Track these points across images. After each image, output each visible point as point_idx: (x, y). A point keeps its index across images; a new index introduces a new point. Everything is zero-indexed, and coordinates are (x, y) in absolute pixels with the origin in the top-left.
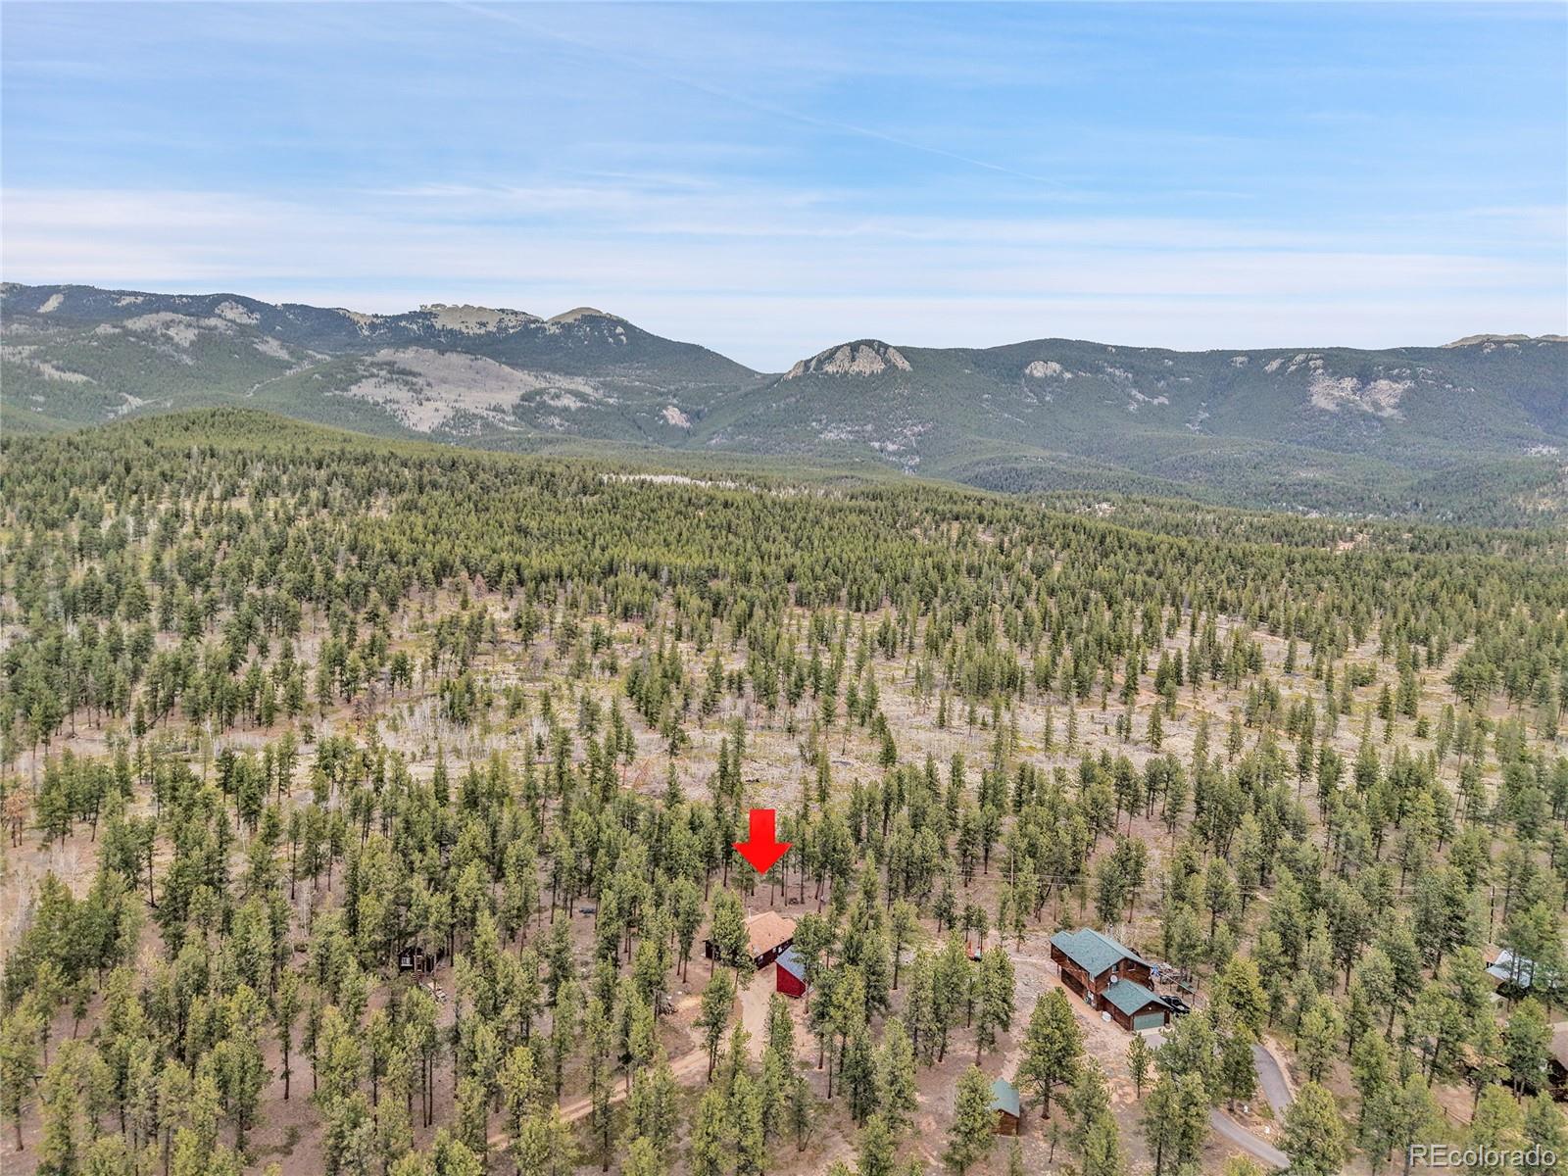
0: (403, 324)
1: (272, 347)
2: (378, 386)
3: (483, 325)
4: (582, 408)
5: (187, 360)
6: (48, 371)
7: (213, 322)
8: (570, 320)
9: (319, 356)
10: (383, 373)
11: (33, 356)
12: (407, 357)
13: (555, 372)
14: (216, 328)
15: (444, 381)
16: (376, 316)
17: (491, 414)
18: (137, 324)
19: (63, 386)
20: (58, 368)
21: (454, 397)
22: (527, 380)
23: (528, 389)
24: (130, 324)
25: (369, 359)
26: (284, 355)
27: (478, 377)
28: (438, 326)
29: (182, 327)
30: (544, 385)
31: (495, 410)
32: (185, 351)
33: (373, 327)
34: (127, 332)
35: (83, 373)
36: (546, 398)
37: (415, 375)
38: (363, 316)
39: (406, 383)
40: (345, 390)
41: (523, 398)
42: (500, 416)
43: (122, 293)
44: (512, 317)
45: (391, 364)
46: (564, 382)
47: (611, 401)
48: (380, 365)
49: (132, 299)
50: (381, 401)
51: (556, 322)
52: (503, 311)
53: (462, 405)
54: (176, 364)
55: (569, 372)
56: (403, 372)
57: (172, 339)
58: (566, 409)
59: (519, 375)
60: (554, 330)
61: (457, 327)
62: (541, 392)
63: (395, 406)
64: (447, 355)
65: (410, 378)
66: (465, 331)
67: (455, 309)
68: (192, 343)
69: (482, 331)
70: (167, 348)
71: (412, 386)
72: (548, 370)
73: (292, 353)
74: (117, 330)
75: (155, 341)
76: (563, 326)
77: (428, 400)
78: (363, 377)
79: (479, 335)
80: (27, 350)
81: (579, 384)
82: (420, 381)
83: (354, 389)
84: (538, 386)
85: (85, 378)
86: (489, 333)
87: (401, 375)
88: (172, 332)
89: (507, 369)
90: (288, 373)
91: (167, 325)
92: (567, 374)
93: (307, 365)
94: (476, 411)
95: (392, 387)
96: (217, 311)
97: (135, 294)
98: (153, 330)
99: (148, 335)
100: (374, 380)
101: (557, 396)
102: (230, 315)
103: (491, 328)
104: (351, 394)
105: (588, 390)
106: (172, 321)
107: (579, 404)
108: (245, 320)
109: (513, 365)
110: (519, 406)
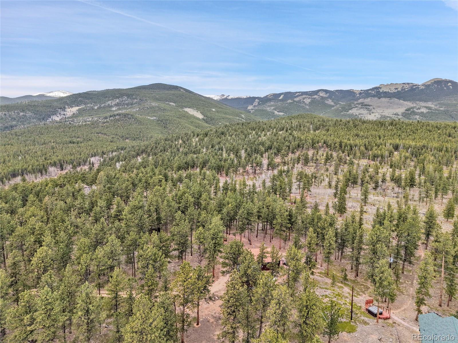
0: (370, 92)
1: (330, 102)
2: (358, 110)
3: (397, 89)
4: (428, 112)
5: (307, 107)
6: (276, 113)
7: (315, 96)
8: (429, 83)
9: (342, 103)
10: (360, 106)
11: (274, 109)
12: (368, 101)
13: (420, 101)
14: (316, 98)
15: (379, 107)
16: (362, 90)
17: (393, 116)
18: (297, 99)
19: (278, 116)
20: (278, 112)
21: (381, 111)
22: (409, 104)
23: (409, 107)
24: (295, 99)
25: (356, 102)
26: (332, 104)
27: (391, 105)
28: (381, 91)
29: (307, 99)
30: (415, 105)
31: (395, 114)
32: (307, 105)
33: (360, 94)
34: (294, 101)
35: (283, 112)
36: (415, 109)
37: (369, 106)
38: (358, 91)
39: (366, 108)
40: (347, 112)
41: (406, 110)
42: (396, 116)
43: (296, 93)
44: (407, 85)
45: (362, 103)
46: (423, 104)
47: (441, 109)
48: (359, 104)
49: (298, 94)
50: (358, 114)
51: (423, 85)
52: (404, 84)
53: (384, 114)
54: (304, 109)
55: (426, 101)
56: (366, 105)
57: (305, 102)
58: (422, 113)
59: (406, 103)
60: (423, 87)
61: (387, 91)
62: (413, 108)
63: (362, 116)
64: (381, 99)
65: (368, 107)
66: (390, 91)
67: (388, 85)
68: (309, 103)
69: (396, 91)
70: (303, 105)
71: (368, 109)
72: (418, 101)
73: (335, 103)
74: (292, 101)
75: (300, 103)
76: (426, 86)
77: (373, 113)
78: (353, 107)
79: (395, 92)
80: (272, 108)
81: (430, 104)
82: (371, 107)
83: (350, 111)
84: (412, 106)
85: (283, 113)
86: (398, 91)
87: (364, 106)
88: (305, 100)
89: (401, 101)
90: (333, 108)
91: (304, 99)
92: (425, 101)
93: (338, 106)
94: (388, 115)
95: (362, 110)
96: (318, 94)
97: (299, 92)
98: (300, 100)
99: (299, 102)
100: (357, 108)
101: (419, 109)
102: (321, 95)
103: (399, 90)
104: (349, 113)
105: (433, 106)
106: (305, 97)
107: (427, 111)
108: (325, 96)
109: (404, 100)
110: (404, 113)
